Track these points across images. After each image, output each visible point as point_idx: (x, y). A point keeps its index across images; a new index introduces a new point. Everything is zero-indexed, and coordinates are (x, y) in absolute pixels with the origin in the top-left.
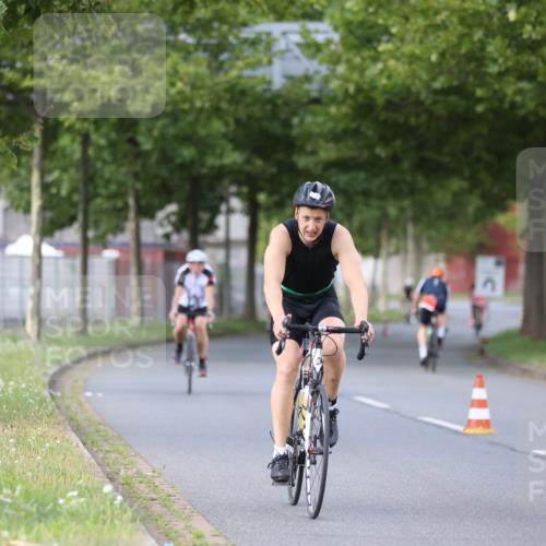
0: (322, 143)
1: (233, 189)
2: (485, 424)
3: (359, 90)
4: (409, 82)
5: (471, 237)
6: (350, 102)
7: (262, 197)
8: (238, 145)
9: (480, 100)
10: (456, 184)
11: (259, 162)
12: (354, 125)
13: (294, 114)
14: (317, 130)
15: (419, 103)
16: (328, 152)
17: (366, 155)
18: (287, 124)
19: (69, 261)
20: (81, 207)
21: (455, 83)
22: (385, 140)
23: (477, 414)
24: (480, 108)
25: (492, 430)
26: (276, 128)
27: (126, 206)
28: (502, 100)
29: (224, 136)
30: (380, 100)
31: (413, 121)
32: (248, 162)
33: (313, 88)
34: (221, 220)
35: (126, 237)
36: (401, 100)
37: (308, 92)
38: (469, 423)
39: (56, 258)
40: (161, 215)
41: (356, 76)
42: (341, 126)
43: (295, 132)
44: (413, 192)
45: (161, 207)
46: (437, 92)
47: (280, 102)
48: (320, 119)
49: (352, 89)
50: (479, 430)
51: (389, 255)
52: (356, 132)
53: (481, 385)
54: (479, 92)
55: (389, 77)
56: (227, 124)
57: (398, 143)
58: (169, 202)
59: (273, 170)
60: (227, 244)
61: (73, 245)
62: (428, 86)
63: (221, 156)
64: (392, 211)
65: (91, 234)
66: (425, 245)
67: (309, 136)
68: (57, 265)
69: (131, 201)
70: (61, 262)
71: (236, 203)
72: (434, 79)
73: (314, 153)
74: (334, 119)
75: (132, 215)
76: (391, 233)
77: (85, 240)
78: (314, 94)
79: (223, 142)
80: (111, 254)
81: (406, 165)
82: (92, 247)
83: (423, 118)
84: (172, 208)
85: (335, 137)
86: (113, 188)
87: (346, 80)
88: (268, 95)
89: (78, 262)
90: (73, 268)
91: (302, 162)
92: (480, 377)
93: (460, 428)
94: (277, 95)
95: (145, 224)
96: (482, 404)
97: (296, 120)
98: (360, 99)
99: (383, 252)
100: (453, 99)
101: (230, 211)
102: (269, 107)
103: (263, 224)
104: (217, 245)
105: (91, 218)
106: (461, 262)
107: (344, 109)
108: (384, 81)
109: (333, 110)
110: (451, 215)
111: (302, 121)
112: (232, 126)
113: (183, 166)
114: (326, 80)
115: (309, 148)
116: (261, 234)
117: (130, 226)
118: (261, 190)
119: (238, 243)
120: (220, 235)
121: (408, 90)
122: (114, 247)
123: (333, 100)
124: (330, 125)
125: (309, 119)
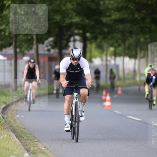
0: (113, 12)
1: (76, 31)
7: (88, 35)
11: (87, 21)
12: (126, 4)
14: (110, 7)
16: (116, 16)
18: (98, 4)
19: (9, 61)
20: (14, 39)
22: (139, 11)
26: (93, 6)
29: (72, 10)
32: (82, 20)
34: (71, 44)
35: (33, 51)
39: (4, 60)
40: (46, 42)
42: (121, 5)
43: (102, 8)
44: (150, 31)
45: (47, 39)
48: (112, 2)
51: (141, 58)
52: (126, 8)
56: (73, 5)
57: (144, 11)
58: (50, 37)
59: (93, 23)
61: (11, 55)
63: (71, 18)
64: (142, 40)
65: (18, 50)
67: (108, 9)
68: (4, 63)
69: (35, 37)
70: (6, 62)
71: (77, 38)
73: (110, 16)
75: (35, 42)
76: (141, 49)
77: (16, 53)
79: (72, 12)
80: (26, 58)
81: (148, 20)
82: (18, 56)
84: (51, 39)
85: (118, 10)
89: (13, 62)
90: (11, 64)
91: (105, 20)
95: (40, 46)
97: (101, 3)
99: (138, 57)
101: (75, 41)
103: (89, 45)
105: (18, 44)
111: (104, 3)
112: (75, 6)
113: (57, 23)
115: (107, 14)
116: (88, 50)
117: (35, 47)
118: (88, 32)
122: (27, 55)
124: (116, 5)
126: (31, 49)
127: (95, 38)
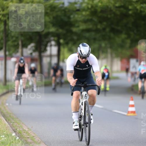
0: (80, 23)
1: (52, 38)
2: (134, 112)
3: (92, 7)
4: (108, 4)
5: (128, 53)
6: (89, 10)
7: (62, 41)
8: (54, 25)
9: (130, 10)
10: (123, 36)
11: (60, 31)
12: (90, 18)
13: (72, 14)
14: (79, 19)
15: (111, 10)
16: (83, 27)
17: (94, 28)
18: (69, 18)
21: (122, 4)
22: (100, 22)
23: (131, 109)
24: (130, 12)
25: (136, 114)
26: (66, 19)
27: (18, 44)
28: (137, 10)
30: (99, 10)
31: (109, 16)
32: (57, 30)
33: (77, 6)
34: (48, 48)
35: (19, 54)
36: (105, 10)
37: (76, 8)
38: (129, 112)
40: (29, 47)
41: (91, 2)
42: (87, 18)
43: (72, 20)
44: (110, 38)
45: (29, 44)
46: (117, 7)
47: (67, 10)
48: (80, 16)
49: (90, 6)
50: (132, 114)
52: (91, 20)
53: (132, 100)
54: (130, 7)
55: (102, 3)
56: (50, 18)
57: (105, 23)
59: (64, 32)
60: (51, 56)
61: (2, 57)
62: (114, 6)
63: (49, 28)
64: (103, 45)
65: (7, 53)
66: (114, 55)
67: (76, 21)
69: (20, 43)
71: (53, 43)
72: (116, 3)
73: (78, 27)
74: (84, 16)
75: (20, 47)
76: (103, 52)
77: (6, 56)
78: (78, 8)
79: (49, 24)
80: (14, 60)
81: (108, 30)
82: (8, 57)
83: (113, 15)
84: (32, 45)
85: (85, 22)
86: (14, 39)
87: (88, 4)
88: (63, 8)
89: (3, 62)
91: (74, 29)
92: (132, 97)
93: (126, 114)
94: (66, 8)
95: (25, 50)
96: (132, 106)
97: (72, 16)
98: (93, 10)
100: (122, 9)
101: (51, 46)
102: (63, 12)
103: (62, 49)
104: (47, 56)
105: (7, 48)
106: (125, 61)
107: (88, 13)
108: (100, 4)
109: (84, 13)
110: (122, 46)
111: (74, 17)
112: (52, 19)
114: (81, 4)
115: (77, 25)
116: (61, 53)
117: (20, 50)
118: (61, 38)
119: (54, 56)
120: (48, 53)
121: (107, 7)
122: (15, 57)
123: (84, 10)
124: (83, 18)
125: (76, 16)
126: (18, 52)
127: (67, 43)
